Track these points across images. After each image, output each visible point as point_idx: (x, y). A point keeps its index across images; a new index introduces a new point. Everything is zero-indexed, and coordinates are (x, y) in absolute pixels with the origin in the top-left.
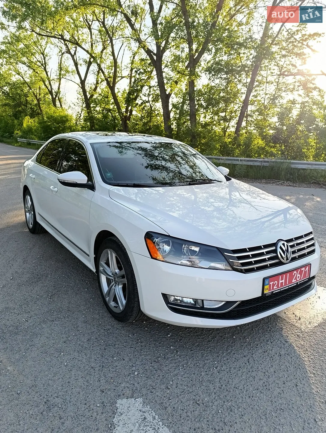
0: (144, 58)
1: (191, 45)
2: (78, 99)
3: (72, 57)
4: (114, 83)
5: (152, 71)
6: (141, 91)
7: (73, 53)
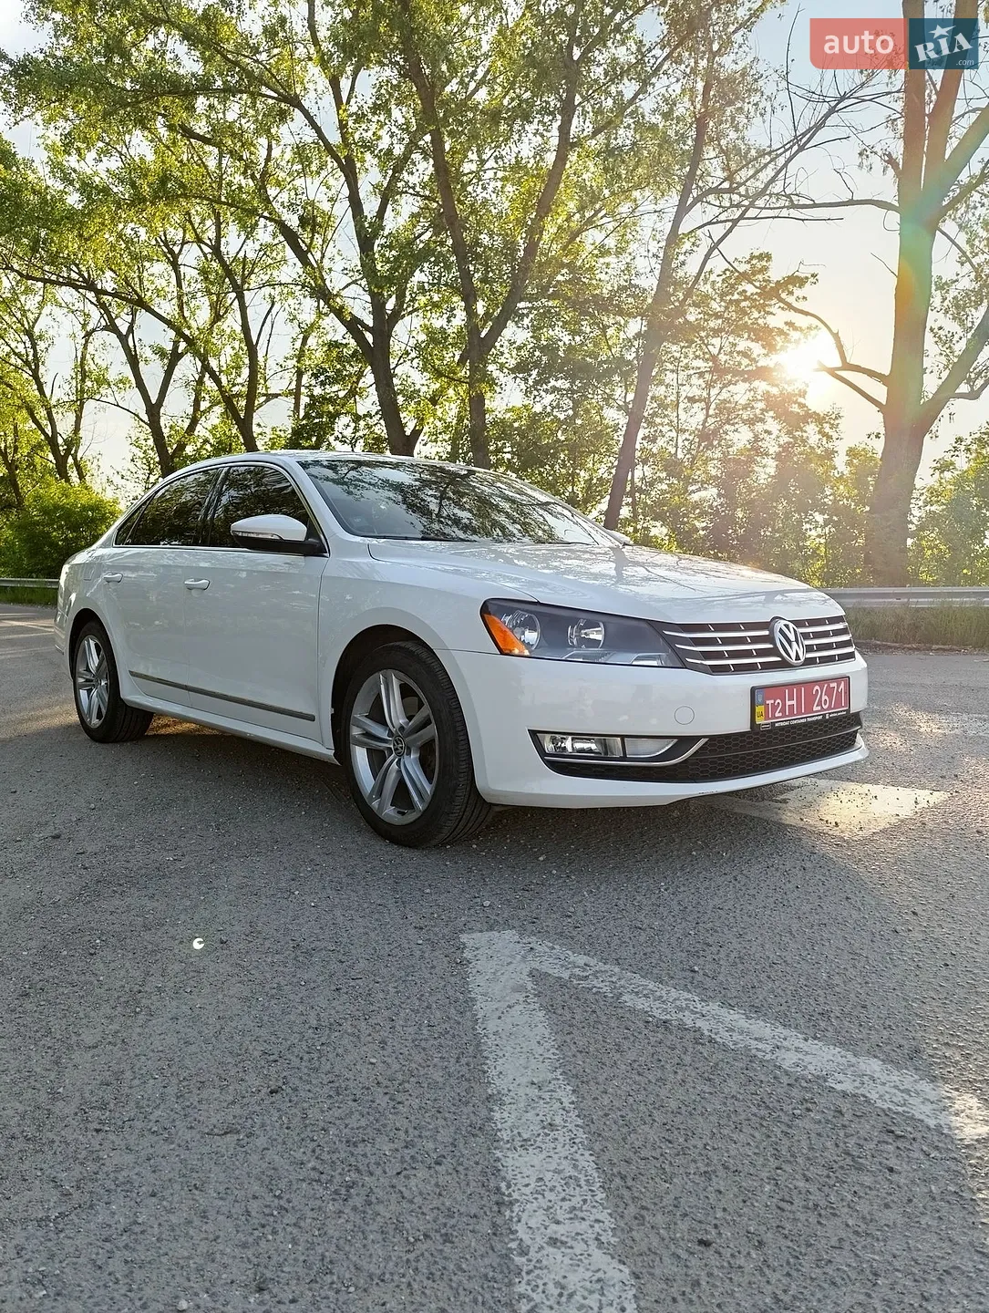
0: (338, 338)
1: (471, 303)
2: (132, 460)
3: (123, 339)
4: (250, 409)
5: (360, 375)
6: (330, 427)
7: (124, 330)
